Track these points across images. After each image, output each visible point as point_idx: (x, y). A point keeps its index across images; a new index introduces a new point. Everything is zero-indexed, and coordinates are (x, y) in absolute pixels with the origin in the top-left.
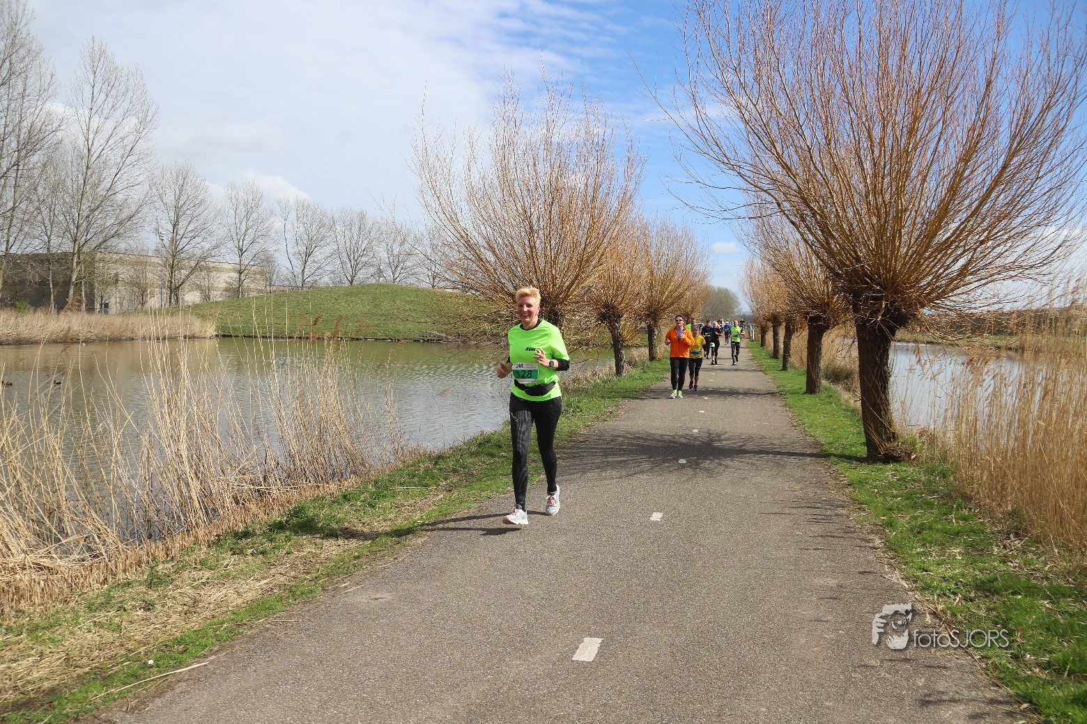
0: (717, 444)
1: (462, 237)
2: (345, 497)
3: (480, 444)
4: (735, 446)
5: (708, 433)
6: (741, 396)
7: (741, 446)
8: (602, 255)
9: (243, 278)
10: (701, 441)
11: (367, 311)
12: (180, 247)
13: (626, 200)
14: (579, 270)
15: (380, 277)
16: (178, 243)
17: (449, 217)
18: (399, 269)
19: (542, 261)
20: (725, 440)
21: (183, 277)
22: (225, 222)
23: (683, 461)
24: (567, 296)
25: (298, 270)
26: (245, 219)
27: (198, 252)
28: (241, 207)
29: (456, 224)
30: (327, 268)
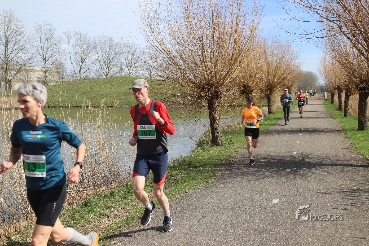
0: (307, 160)
1: (166, 53)
2: (111, 194)
3: (180, 163)
4: (318, 161)
5: (302, 154)
6: (320, 133)
7: (321, 162)
8: (242, 60)
9: (47, 75)
10: (298, 159)
11: (115, 91)
12: (10, 59)
13: (253, 29)
14: (230, 68)
15: (122, 72)
16: (8, 56)
17: (159, 43)
18: (132, 68)
19: (209, 64)
20: (311, 158)
21: (13, 75)
22: (35, 44)
23: (288, 170)
24: (223, 82)
25: (77, 70)
26: (46, 42)
27: (20, 61)
28: (44, 36)
29: (163, 46)
30: (93, 69)
